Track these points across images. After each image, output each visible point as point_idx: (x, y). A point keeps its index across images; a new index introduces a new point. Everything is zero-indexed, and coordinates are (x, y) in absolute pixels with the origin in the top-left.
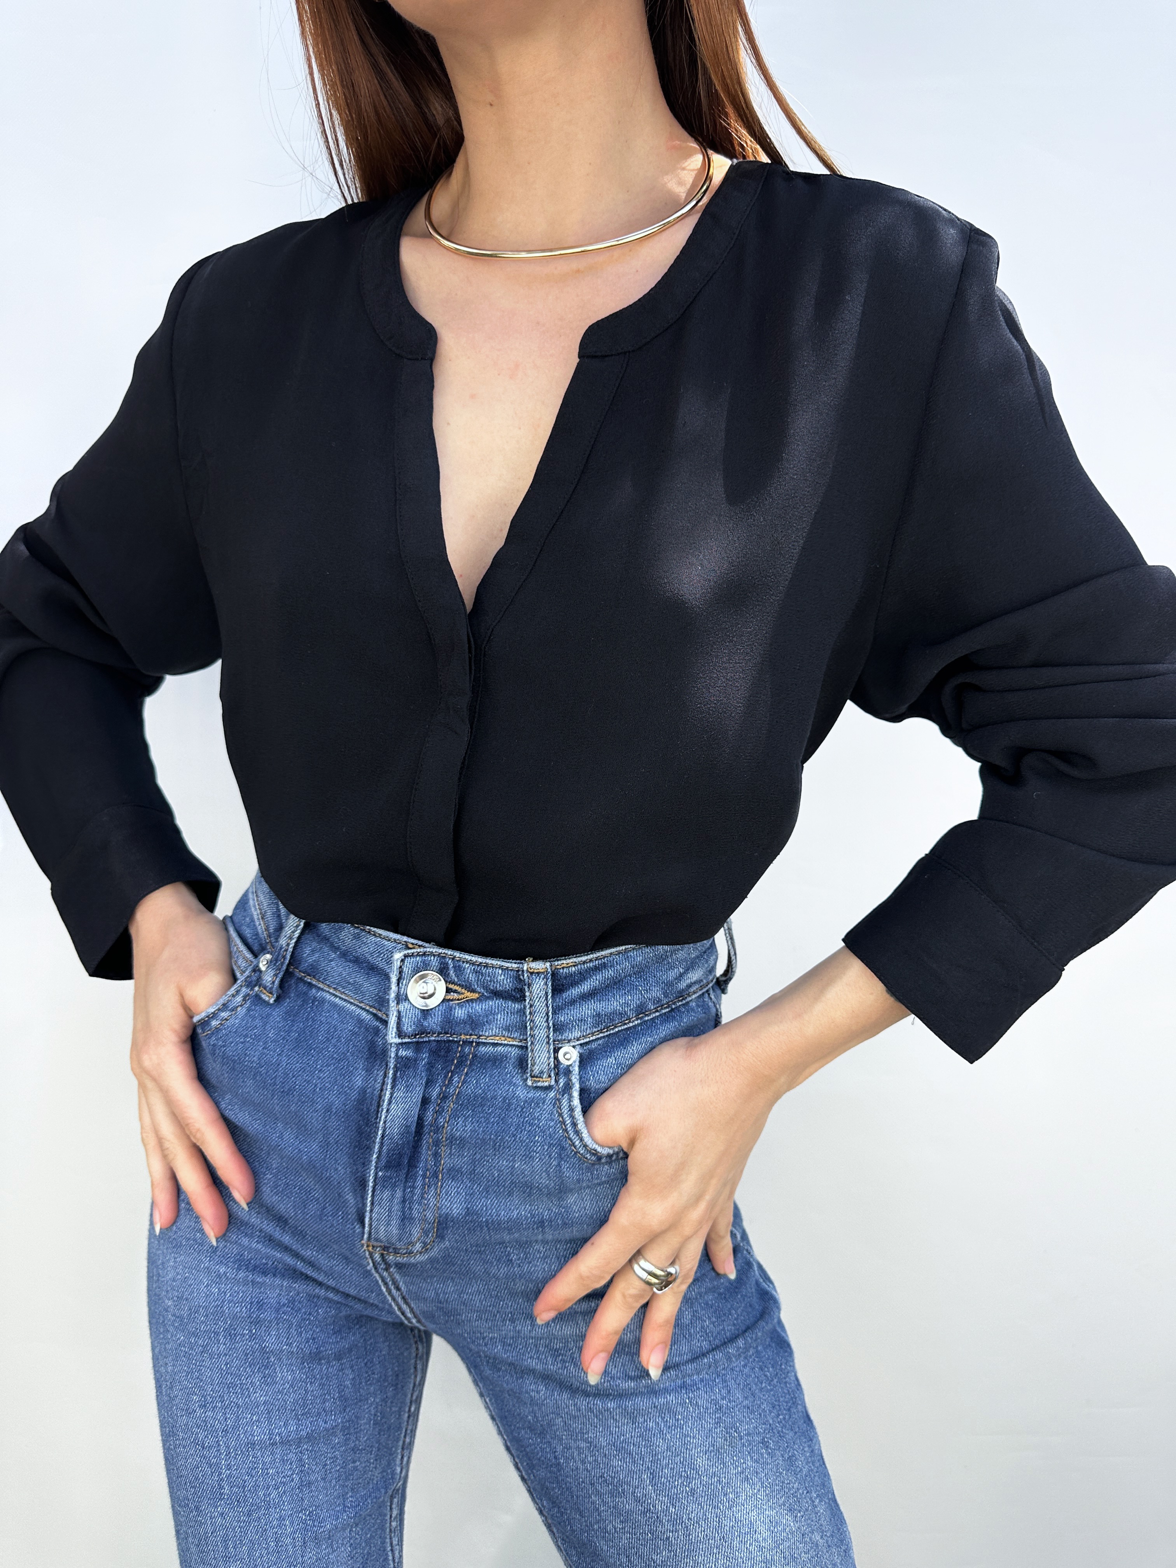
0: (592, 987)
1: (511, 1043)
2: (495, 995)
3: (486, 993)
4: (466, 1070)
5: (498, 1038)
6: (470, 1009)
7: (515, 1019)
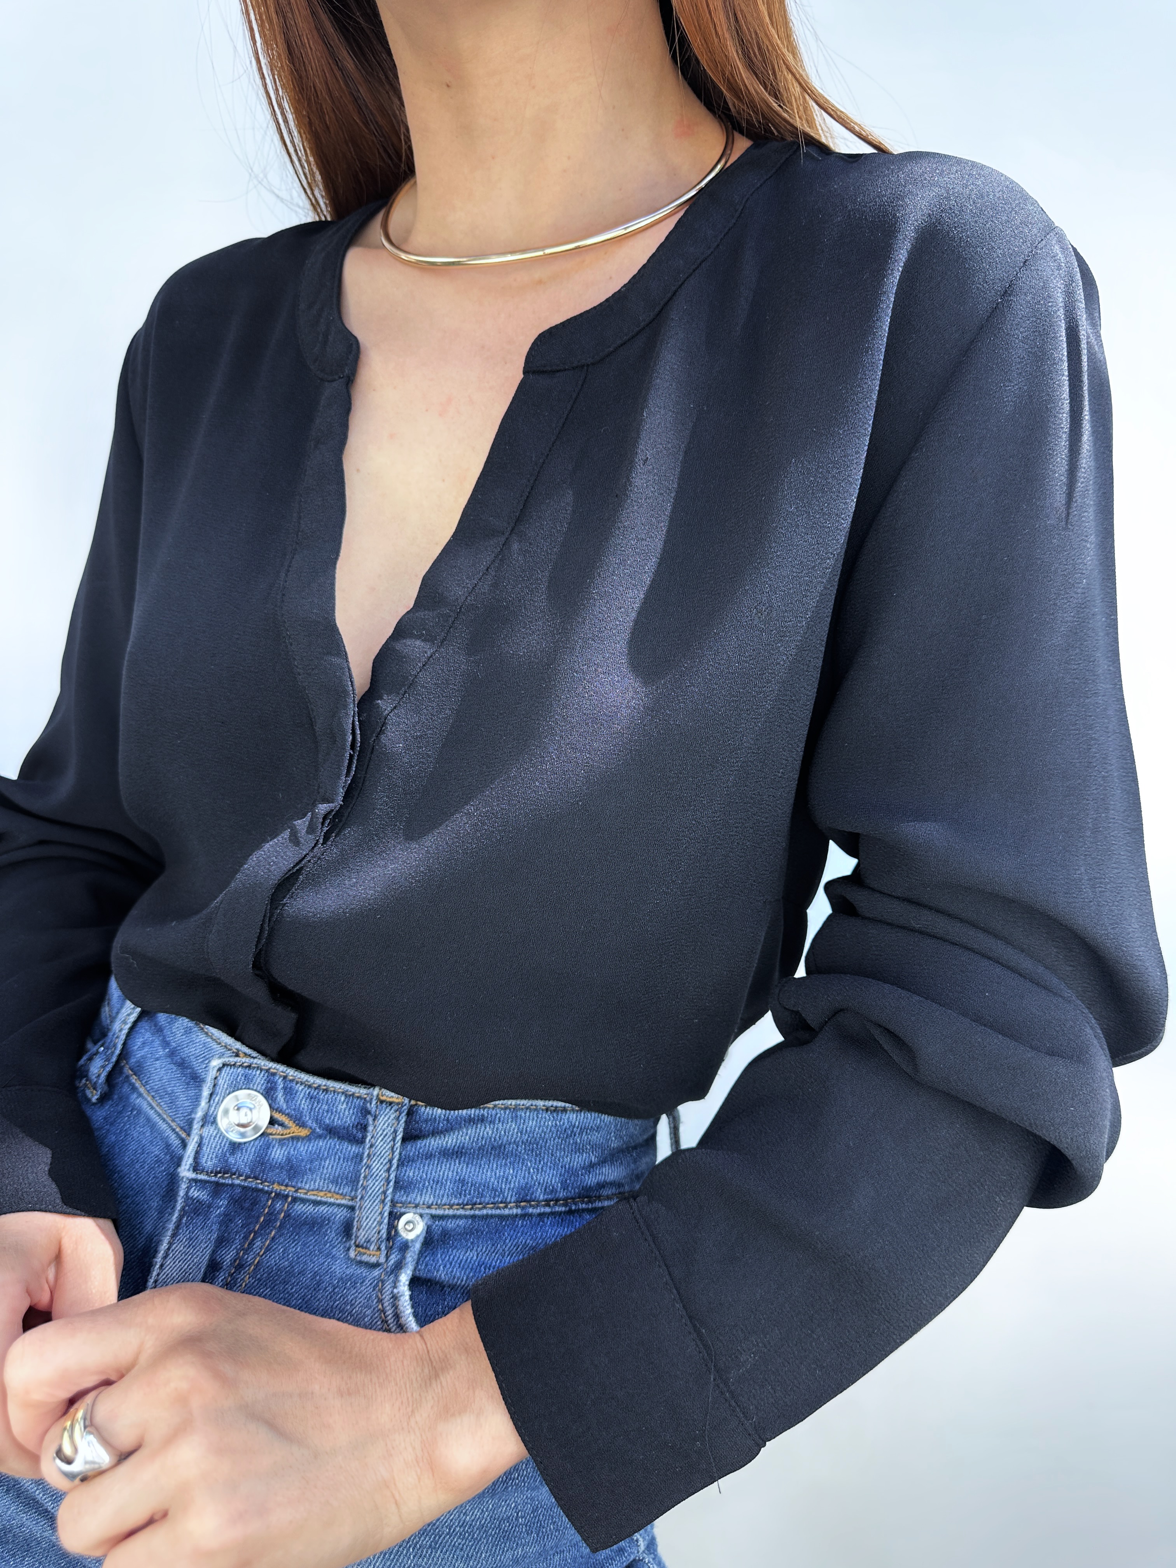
0: (458, 1142)
1: (338, 1202)
2: (330, 1133)
3: (319, 1128)
4: (273, 1233)
5: (322, 1194)
6: (292, 1150)
7: (348, 1167)
